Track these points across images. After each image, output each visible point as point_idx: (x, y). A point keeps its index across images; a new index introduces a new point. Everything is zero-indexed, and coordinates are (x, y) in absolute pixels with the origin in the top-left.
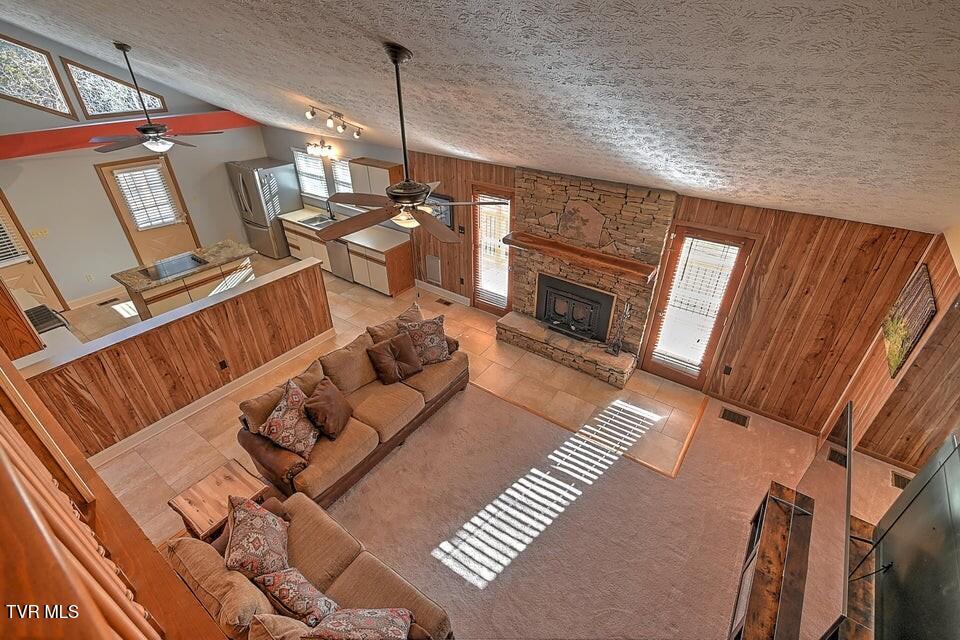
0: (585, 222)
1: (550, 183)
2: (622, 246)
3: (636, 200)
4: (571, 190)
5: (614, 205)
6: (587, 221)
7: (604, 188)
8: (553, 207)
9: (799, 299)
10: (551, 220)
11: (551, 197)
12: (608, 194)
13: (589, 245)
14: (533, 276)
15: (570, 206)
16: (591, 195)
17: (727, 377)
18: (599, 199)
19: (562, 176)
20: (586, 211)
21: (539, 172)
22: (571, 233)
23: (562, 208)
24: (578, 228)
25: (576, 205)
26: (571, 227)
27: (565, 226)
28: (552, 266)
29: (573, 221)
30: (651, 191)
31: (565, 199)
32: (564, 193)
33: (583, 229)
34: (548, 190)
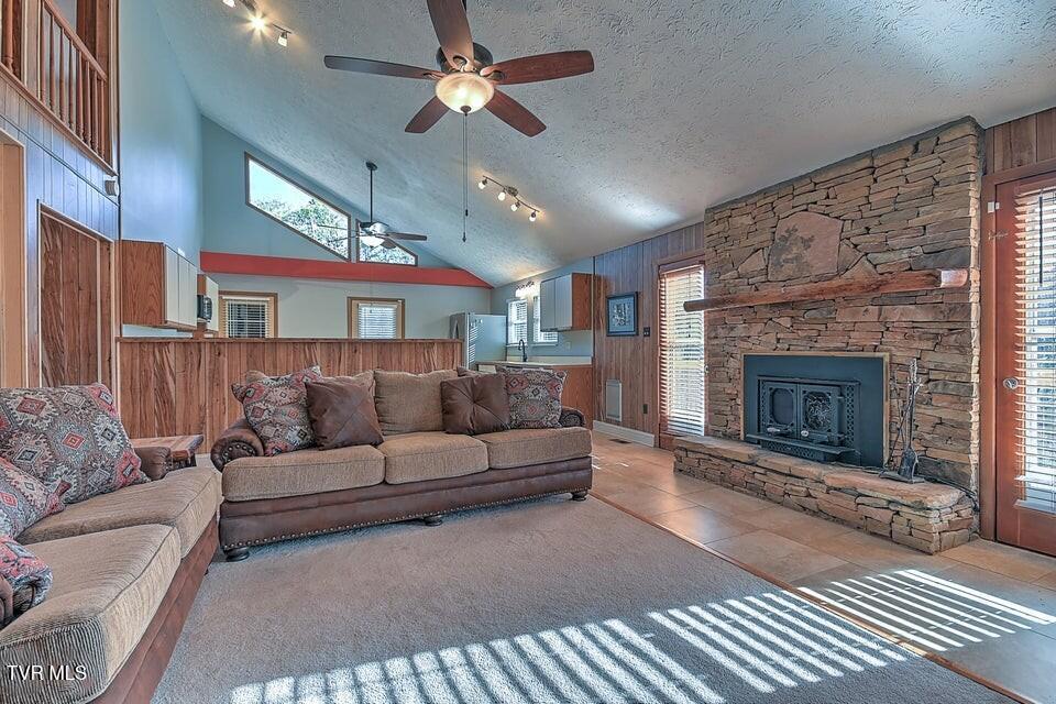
0: (807, 243)
1: (748, 209)
2: (882, 257)
3: (893, 167)
4: (780, 205)
5: (853, 193)
6: (811, 239)
7: (831, 175)
8: (755, 240)
10: (757, 263)
11: (753, 228)
12: (840, 181)
13: (821, 278)
14: (735, 364)
15: (781, 231)
16: (813, 197)
18: (828, 197)
19: (764, 192)
20: (808, 224)
21: (736, 201)
22: (788, 270)
23: (769, 236)
24: (797, 258)
25: (790, 223)
26: (786, 261)
27: (778, 264)
28: (763, 338)
29: (788, 250)
30: (916, 143)
31: (772, 222)
32: (771, 214)
33: (808, 255)
34: (747, 220)
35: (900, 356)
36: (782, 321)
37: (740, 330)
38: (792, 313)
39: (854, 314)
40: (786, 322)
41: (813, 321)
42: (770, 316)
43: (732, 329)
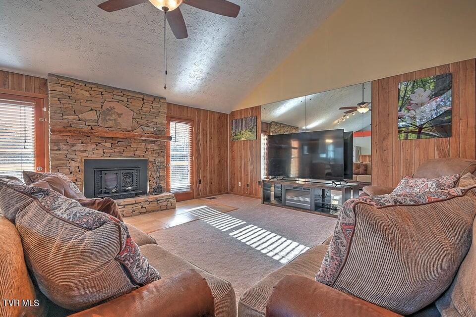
0: (120, 115)
1: (87, 88)
2: (146, 128)
3: (149, 102)
4: (106, 95)
5: (137, 104)
6: (122, 114)
7: (130, 94)
8: (93, 105)
9: (210, 141)
10: (92, 116)
11: (90, 99)
12: (133, 98)
13: (126, 130)
15: (107, 105)
16: (122, 98)
17: (201, 184)
18: (128, 101)
19: (98, 86)
20: (119, 108)
22: (110, 123)
23: (100, 107)
24: (115, 120)
25: (112, 104)
26: (110, 120)
27: (105, 120)
28: (96, 151)
29: (111, 115)
30: (155, 98)
31: (102, 100)
32: (101, 96)
33: (120, 120)
34: (87, 94)
35: (151, 159)
36: (106, 144)
37: (79, 147)
38: (112, 142)
39: (138, 145)
40: (108, 145)
41: (123, 146)
42: (99, 142)
43: (73, 146)
